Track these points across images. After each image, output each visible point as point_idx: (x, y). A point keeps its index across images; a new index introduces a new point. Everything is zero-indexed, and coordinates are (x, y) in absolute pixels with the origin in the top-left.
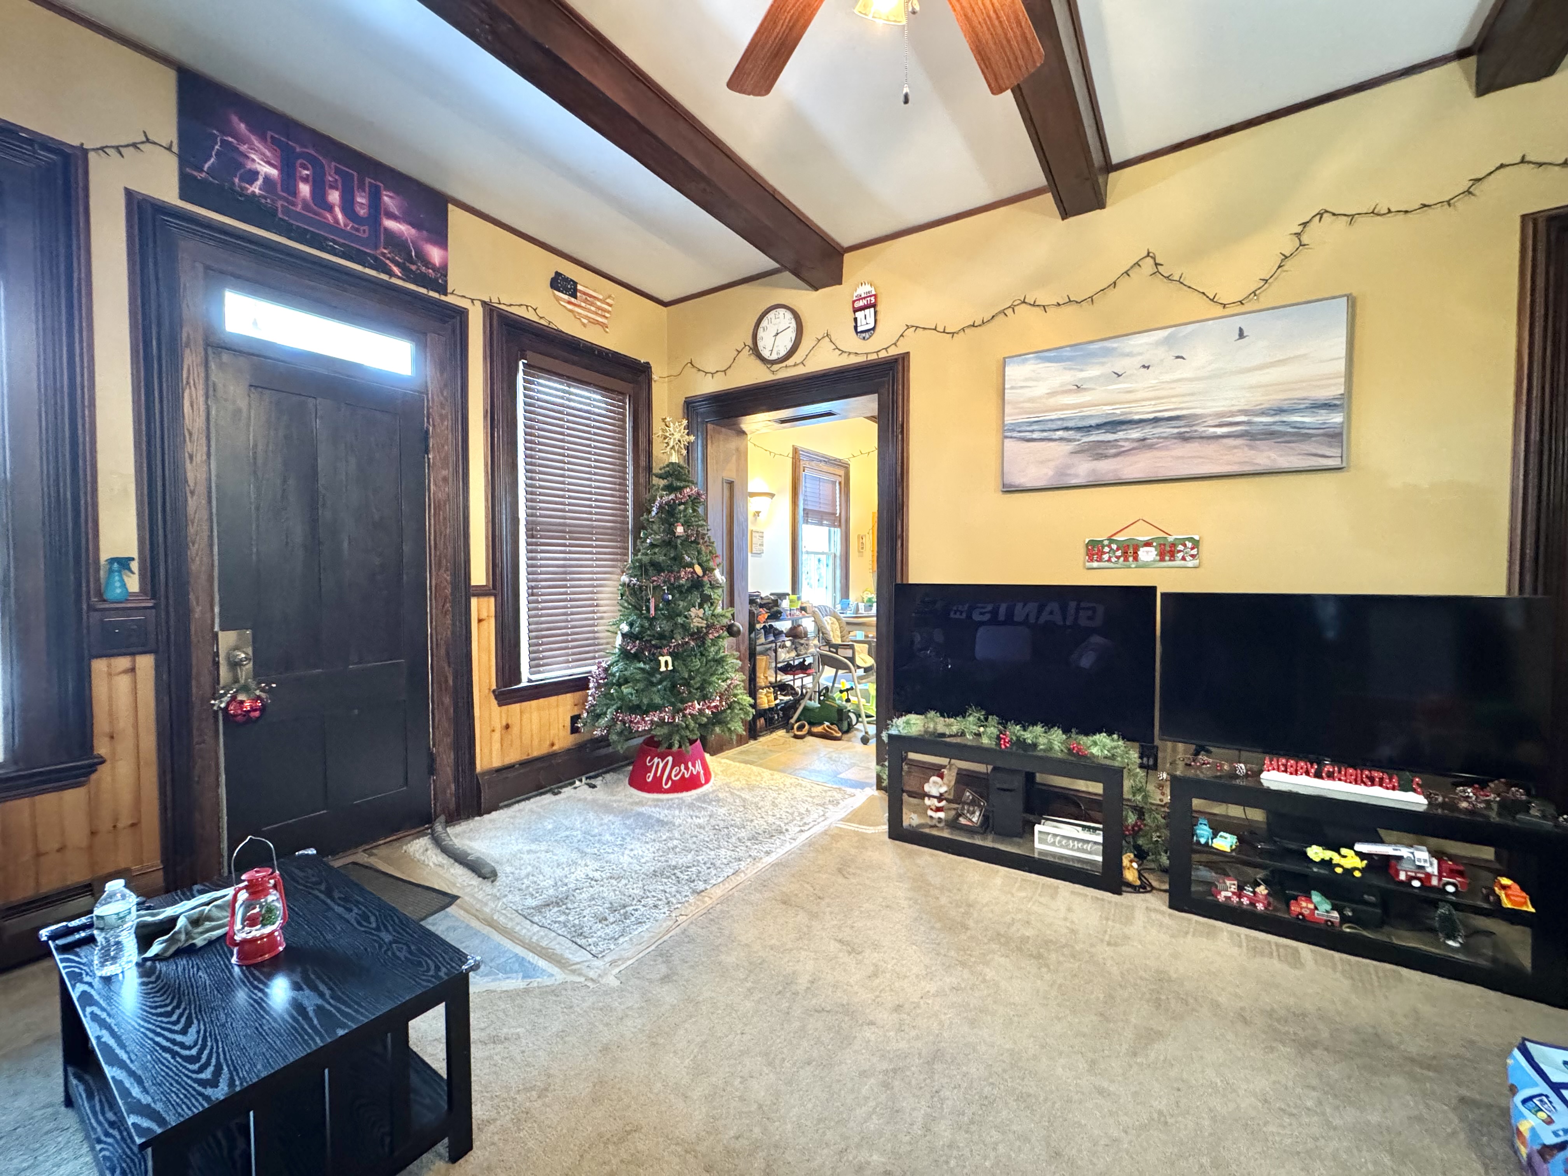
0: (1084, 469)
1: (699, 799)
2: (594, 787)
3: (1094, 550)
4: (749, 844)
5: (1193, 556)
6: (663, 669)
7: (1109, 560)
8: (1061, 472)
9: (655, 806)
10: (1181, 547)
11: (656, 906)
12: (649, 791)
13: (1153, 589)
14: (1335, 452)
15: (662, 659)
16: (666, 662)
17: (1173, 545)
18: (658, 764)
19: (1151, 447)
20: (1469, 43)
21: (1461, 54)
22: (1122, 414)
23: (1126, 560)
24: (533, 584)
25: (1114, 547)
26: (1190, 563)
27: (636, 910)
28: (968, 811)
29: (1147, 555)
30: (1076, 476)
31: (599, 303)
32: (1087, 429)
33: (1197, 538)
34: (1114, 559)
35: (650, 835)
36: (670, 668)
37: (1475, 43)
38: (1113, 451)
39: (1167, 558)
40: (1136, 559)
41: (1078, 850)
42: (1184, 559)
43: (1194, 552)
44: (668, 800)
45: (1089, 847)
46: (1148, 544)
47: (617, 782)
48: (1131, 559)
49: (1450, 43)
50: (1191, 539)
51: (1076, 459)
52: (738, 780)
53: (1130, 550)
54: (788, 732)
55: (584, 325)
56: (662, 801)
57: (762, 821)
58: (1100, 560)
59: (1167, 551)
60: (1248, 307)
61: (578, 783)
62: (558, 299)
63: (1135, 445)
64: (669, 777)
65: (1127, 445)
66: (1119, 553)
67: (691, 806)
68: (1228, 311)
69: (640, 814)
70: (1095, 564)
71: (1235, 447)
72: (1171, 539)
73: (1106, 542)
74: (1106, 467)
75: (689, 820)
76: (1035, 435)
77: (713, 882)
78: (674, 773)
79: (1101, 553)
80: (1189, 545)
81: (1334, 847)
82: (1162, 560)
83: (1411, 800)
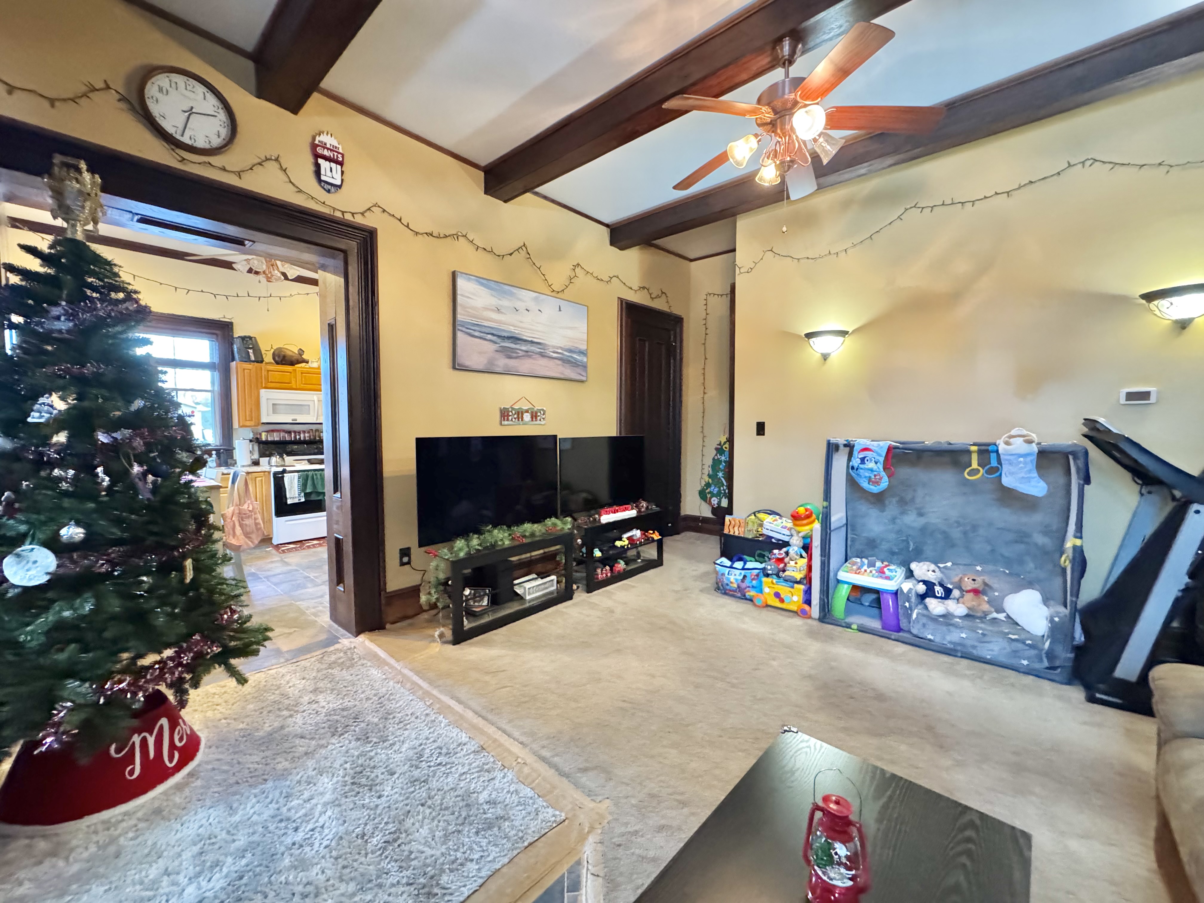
0: (502, 362)
3: (504, 414)
5: (543, 419)
7: (512, 420)
8: (491, 362)
10: (539, 414)
13: (556, 436)
14: (584, 374)
17: (536, 413)
19: (530, 356)
20: (610, 224)
21: (607, 225)
22: (518, 334)
23: (518, 420)
25: (514, 412)
26: (543, 422)
29: (527, 417)
30: (497, 366)
32: (503, 338)
33: (545, 409)
34: (514, 420)
37: (613, 225)
38: (515, 355)
39: (534, 419)
40: (522, 420)
42: (540, 420)
43: (544, 416)
46: (527, 411)
48: (520, 419)
49: (607, 221)
50: (543, 410)
51: (498, 355)
53: (520, 414)
58: (508, 420)
59: (534, 416)
63: (524, 353)
65: (521, 353)
66: (516, 416)
70: (506, 423)
71: (558, 365)
72: (535, 409)
73: (510, 409)
74: (512, 363)
76: (477, 334)
79: (508, 416)
80: (542, 412)
81: (620, 539)
82: (532, 420)
83: (632, 513)
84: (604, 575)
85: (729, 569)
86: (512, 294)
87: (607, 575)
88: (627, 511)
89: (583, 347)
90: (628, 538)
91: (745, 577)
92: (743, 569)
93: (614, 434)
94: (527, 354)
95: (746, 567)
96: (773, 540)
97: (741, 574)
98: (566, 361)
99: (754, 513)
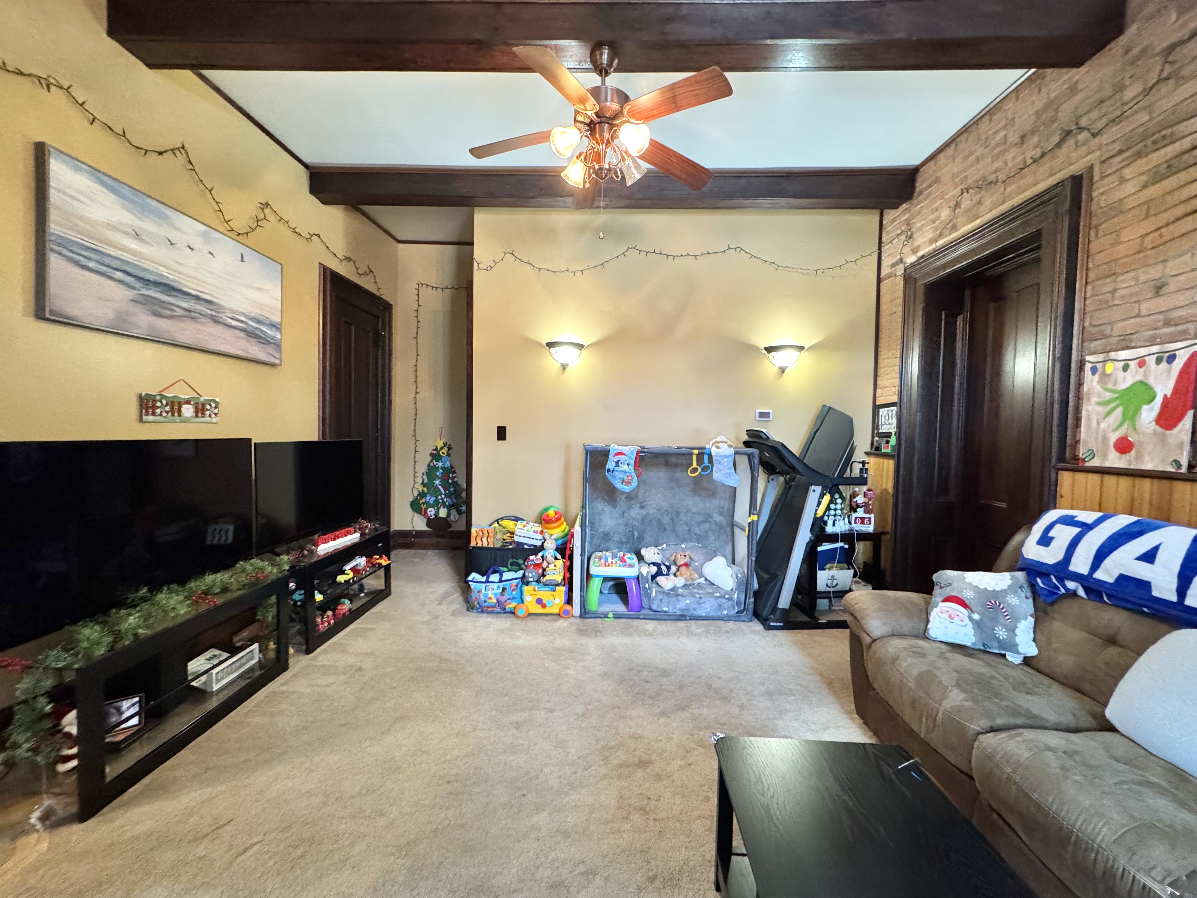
0: (145, 321)
3: (147, 404)
5: (216, 414)
7: (161, 415)
8: (121, 317)
10: (208, 407)
13: (250, 440)
14: (277, 356)
17: (203, 405)
19: (193, 318)
20: (310, 165)
21: (306, 166)
22: (174, 281)
23: (173, 415)
25: (164, 402)
26: (214, 420)
29: (188, 411)
30: (138, 327)
32: (147, 282)
33: (218, 400)
34: (164, 414)
37: (314, 167)
38: (168, 312)
39: (200, 415)
40: (179, 415)
41: (237, 670)
42: (210, 416)
43: (216, 411)
45: (243, 660)
46: (188, 402)
48: (176, 414)
49: (307, 159)
50: (214, 401)
51: (137, 309)
53: (175, 406)
58: (154, 414)
59: (200, 409)
63: (183, 313)
65: (179, 312)
66: (168, 408)
68: (235, 237)
70: (151, 418)
71: (239, 338)
72: (202, 399)
73: (158, 398)
74: (163, 325)
76: (92, 265)
79: (154, 407)
80: (213, 405)
81: (343, 572)
82: (197, 416)
83: (354, 537)
84: (326, 624)
85: (484, 585)
86: (166, 218)
87: (329, 623)
88: (350, 536)
89: (277, 319)
90: (352, 569)
91: (504, 589)
92: (501, 581)
93: (316, 439)
94: (189, 315)
95: (503, 579)
96: (526, 547)
97: (499, 587)
98: (251, 334)
99: (497, 521)
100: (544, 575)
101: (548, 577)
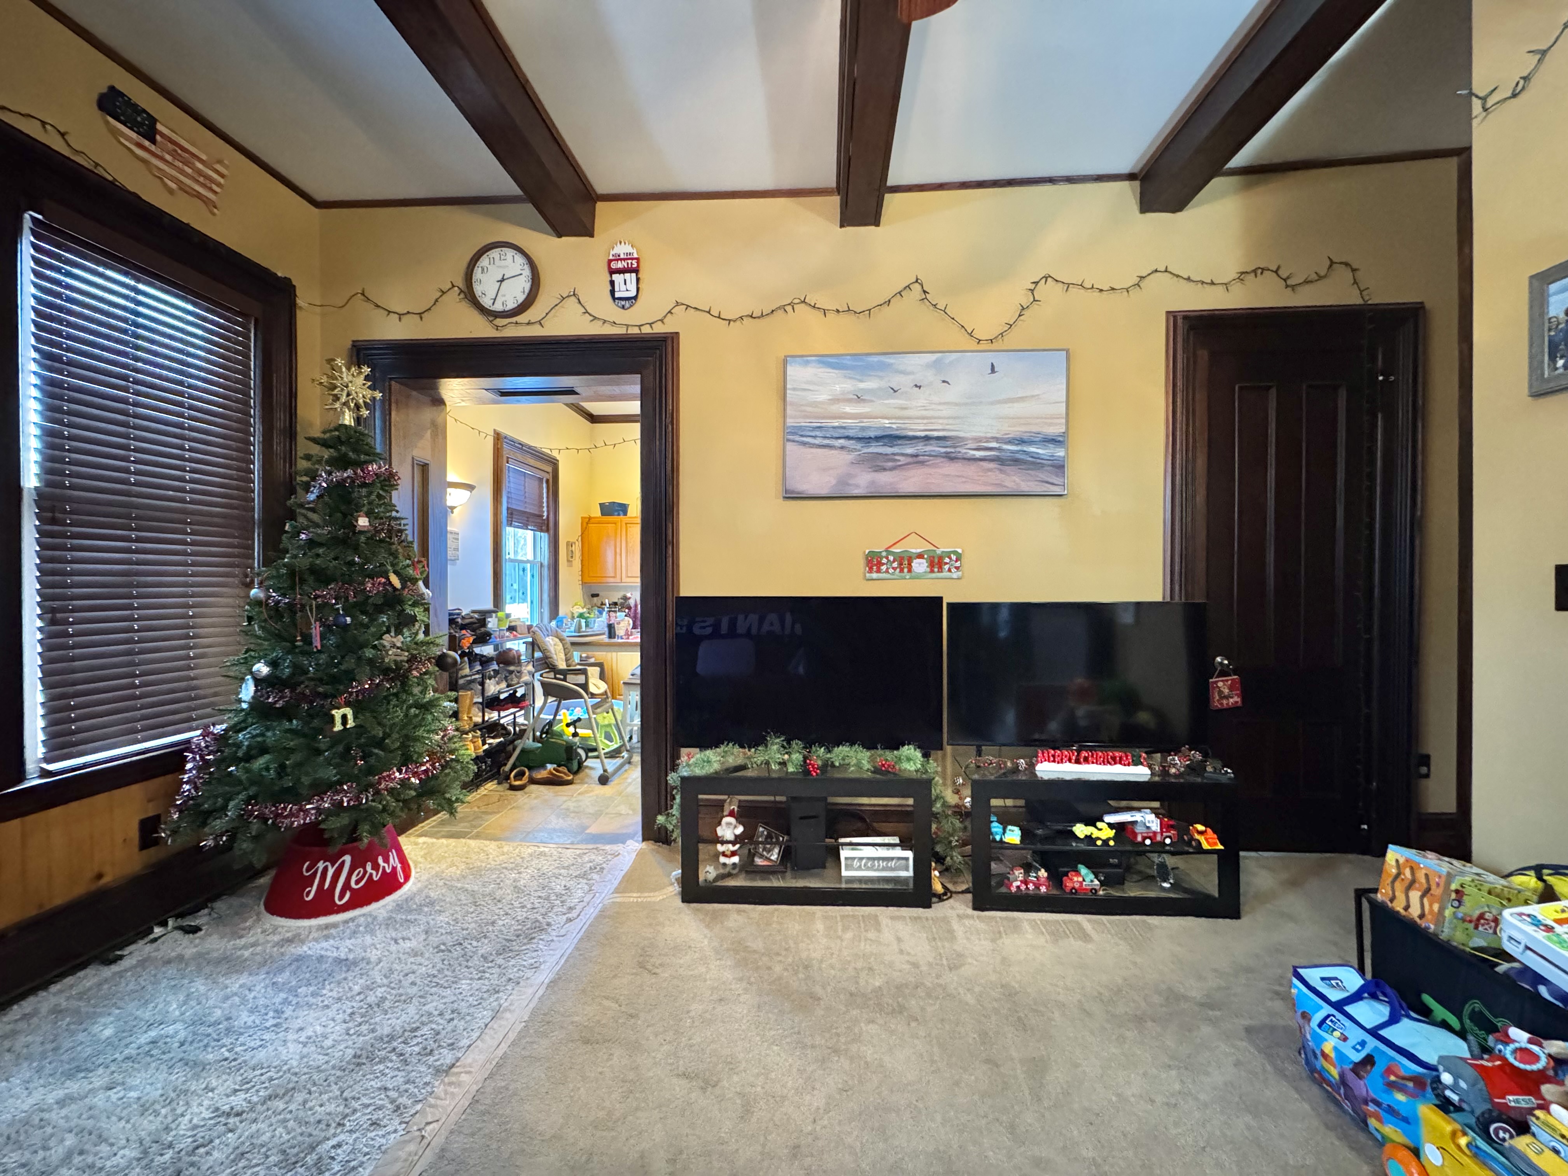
0: (864, 480)
1: (399, 907)
2: (195, 930)
3: (873, 562)
4: (500, 961)
5: (957, 568)
6: (338, 727)
7: (887, 571)
8: (843, 481)
9: (327, 938)
10: (947, 560)
11: (375, 1124)
12: (309, 916)
13: (940, 599)
14: (1059, 481)
15: (337, 714)
16: (344, 718)
17: (941, 558)
18: (325, 870)
19: (922, 463)
20: (1136, 171)
21: (1131, 177)
23: (902, 571)
24: (56, 604)
25: (891, 558)
26: (955, 574)
27: (339, 1145)
28: (764, 849)
29: (920, 566)
30: (857, 486)
31: (199, 166)
33: (960, 551)
34: (891, 571)
35: (330, 992)
36: (351, 724)
37: (1141, 170)
38: (890, 464)
39: (936, 570)
40: (910, 571)
41: (884, 869)
42: (949, 570)
43: (958, 564)
44: (346, 922)
45: (892, 864)
46: (920, 556)
47: (241, 913)
48: (906, 570)
50: (955, 552)
51: (857, 469)
52: (453, 864)
53: (905, 562)
54: (499, 783)
55: (171, 191)
56: (335, 925)
57: (507, 920)
58: (879, 571)
59: (936, 563)
60: (995, 346)
61: (158, 931)
62: (115, 133)
63: (910, 460)
64: (347, 886)
65: (903, 460)
66: (895, 565)
67: (389, 923)
68: (982, 347)
69: (299, 959)
70: (875, 575)
71: (990, 470)
72: (939, 552)
73: (884, 554)
74: (885, 479)
75: (393, 948)
77: (465, 1042)
78: (354, 878)
79: (880, 564)
80: (954, 557)
82: (932, 571)
83: (1140, 773)
85: (1327, 1010)
91: (1369, 1061)
92: (1374, 1032)
94: (917, 460)
95: (1384, 1033)
96: (1543, 990)
97: (1363, 1044)
99: (1538, 870)
100: (1523, 1128)
101: (1522, 1143)
